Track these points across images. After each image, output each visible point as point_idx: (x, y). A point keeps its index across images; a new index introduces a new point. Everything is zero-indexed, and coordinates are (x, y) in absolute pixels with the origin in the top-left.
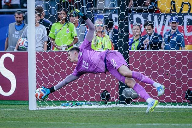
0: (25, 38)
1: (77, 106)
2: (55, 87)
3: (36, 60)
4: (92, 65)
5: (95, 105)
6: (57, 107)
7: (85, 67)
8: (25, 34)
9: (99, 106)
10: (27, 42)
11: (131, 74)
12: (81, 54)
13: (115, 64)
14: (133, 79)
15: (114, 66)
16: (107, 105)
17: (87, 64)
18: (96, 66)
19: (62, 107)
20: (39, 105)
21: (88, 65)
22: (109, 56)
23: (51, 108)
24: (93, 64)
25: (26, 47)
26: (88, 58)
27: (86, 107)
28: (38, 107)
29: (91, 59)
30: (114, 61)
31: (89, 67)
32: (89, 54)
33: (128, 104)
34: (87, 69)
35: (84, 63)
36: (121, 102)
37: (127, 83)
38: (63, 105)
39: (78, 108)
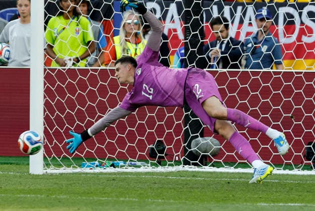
0: (5, 43)
1: (114, 167)
2: (89, 131)
4: (161, 91)
5: (146, 167)
6: (78, 170)
7: (147, 96)
9: (153, 169)
10: (8, 51)
11: (226, 114)
12: (139, 72)
13: (199, 93)
14: (230, 122)
15: (197, 96)
16: (167, 166)
17: (150, 91)
18: (167, 94)
19: (88, 170)
20: (47, 165)
21: (152, 92)
22: (191, 78)
23: (70, 170)
24: (163, 91)
25: (6, 60)
26: (153, 79)
27: (130, 170)
28: (46, 169)
29: (157, 80)
30: (199, 87)
31: (154, 95)
32: (153, 73)
33: (204, 167)
34: (151, 99)
35: (144, 88)
36: (191, 162)
37: (219, 129)
38: (89, 166)
39: (116, 172)
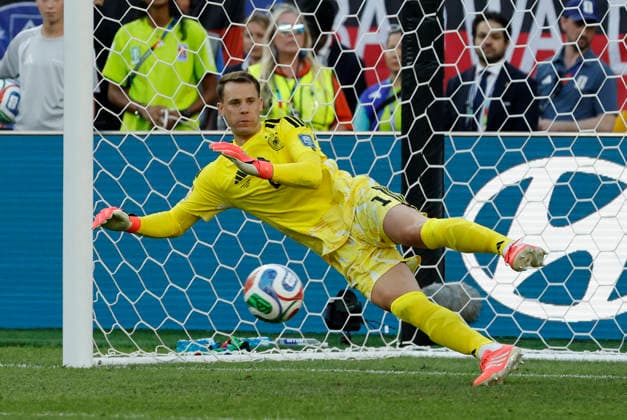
0: (11, 78)
3: (96, 169)
6: (171, 357)
8: (9, 65)
9: (334, 353)
10: (17, 95)
16: (363, 347)
19: (190, 357)
23: (151, 358)
27: (283, 355)
28: (99, 356)
38: (195, 348)
